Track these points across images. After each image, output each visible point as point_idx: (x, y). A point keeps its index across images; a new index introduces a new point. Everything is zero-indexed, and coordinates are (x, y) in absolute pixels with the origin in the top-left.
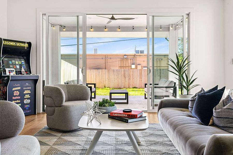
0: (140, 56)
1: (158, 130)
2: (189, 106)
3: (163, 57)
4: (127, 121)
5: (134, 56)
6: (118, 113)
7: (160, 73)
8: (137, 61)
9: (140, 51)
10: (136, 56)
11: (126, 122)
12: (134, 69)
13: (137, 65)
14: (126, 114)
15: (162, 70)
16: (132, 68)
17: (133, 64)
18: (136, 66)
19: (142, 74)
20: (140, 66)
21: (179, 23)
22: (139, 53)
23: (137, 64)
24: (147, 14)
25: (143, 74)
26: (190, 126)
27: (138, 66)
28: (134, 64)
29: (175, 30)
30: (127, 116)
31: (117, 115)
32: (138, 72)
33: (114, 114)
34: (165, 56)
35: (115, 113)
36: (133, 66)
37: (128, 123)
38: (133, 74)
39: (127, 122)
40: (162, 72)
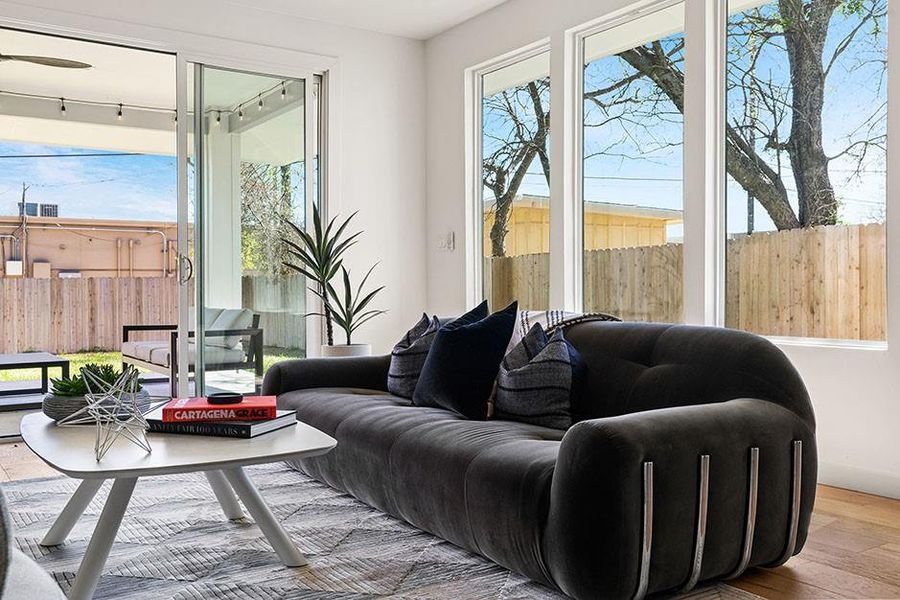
0: (45, 225)
1: (271, 474)
2: (390, 372)
3: (139, 235)
4: (244, 432)
5: (15, 224)
6: (198, 409)
7: (139, 293)
8: (30, 247)
9: (42, 206)
10: (28, 224)
11: (244, 434)
12: (17, 277)
13: (30, 261)
14: (229, 410)
15: (144, 282)
16: (8, 273)
17: (11, 259)
18: (28, 266)
19: (62, 299)
20: (48, 266)
21: (246, 106)
22: (36, 215)
23: (32, 256)
24: (175, 54)
25: (66, 300)
26: (445, 427)
27: (37, 266)
28: (19, 260)
29: (230, 132)
30: (236, 414)
31: (191, 416)
32: (43, 287)
33: (179, 415)
34: (148, 228)
35: (182, 410)
36: (15, 268)
37: (250, 438)
38: (23, 296)
39: (248, 436)
40: (144, 288)
